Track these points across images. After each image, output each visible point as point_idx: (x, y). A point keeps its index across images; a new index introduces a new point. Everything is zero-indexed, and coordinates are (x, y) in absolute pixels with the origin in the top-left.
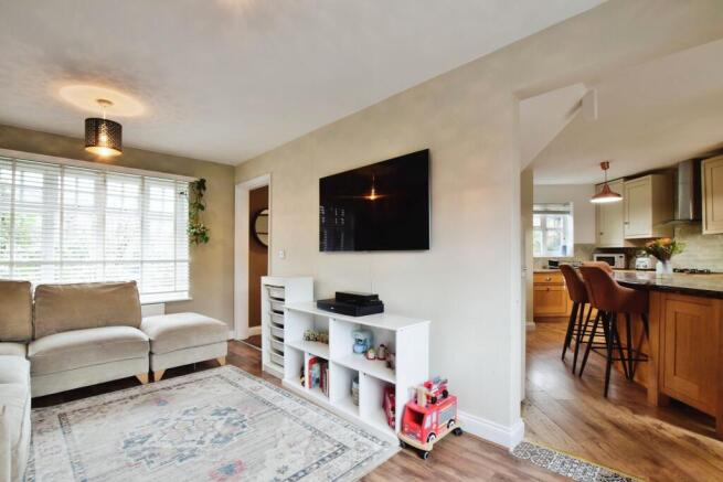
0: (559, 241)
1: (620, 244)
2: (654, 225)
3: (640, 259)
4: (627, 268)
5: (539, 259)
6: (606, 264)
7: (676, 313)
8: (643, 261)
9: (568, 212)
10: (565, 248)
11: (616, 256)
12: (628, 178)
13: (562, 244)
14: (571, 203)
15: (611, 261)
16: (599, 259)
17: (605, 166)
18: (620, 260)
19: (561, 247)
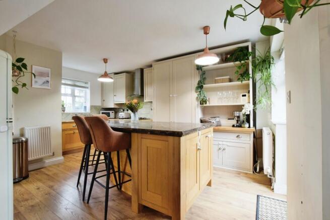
0: (82, 104)
1: (112, 106)
2: (126, 97)
3: (120, 113)
4: (115, 118)
5: (70, 114)
6: (106, 116)
7: (147, 147)
8: (122, 114)
9: (87, 88)
10: (85, 107)
11: (111, 112)
12: (116, 74)
13: (84, 105)
14: (89, 83)
15: (108, 115)
16: (103, 113)
17: (105, 61)
18: (112, 114)
19: (83, 107)
